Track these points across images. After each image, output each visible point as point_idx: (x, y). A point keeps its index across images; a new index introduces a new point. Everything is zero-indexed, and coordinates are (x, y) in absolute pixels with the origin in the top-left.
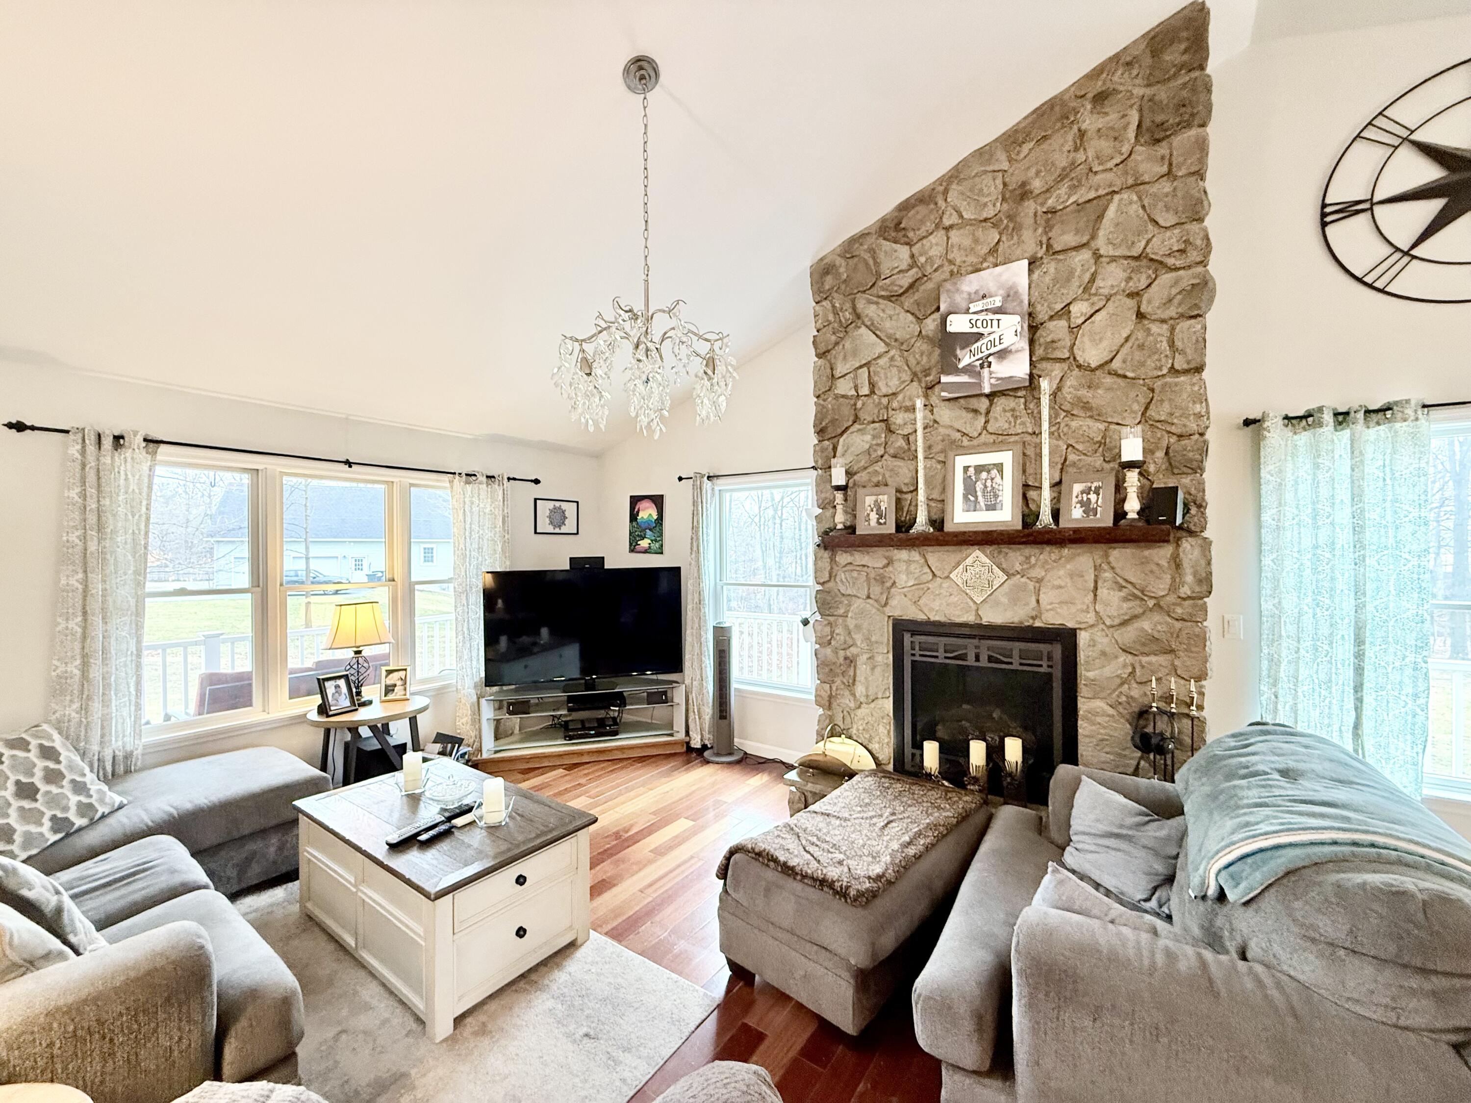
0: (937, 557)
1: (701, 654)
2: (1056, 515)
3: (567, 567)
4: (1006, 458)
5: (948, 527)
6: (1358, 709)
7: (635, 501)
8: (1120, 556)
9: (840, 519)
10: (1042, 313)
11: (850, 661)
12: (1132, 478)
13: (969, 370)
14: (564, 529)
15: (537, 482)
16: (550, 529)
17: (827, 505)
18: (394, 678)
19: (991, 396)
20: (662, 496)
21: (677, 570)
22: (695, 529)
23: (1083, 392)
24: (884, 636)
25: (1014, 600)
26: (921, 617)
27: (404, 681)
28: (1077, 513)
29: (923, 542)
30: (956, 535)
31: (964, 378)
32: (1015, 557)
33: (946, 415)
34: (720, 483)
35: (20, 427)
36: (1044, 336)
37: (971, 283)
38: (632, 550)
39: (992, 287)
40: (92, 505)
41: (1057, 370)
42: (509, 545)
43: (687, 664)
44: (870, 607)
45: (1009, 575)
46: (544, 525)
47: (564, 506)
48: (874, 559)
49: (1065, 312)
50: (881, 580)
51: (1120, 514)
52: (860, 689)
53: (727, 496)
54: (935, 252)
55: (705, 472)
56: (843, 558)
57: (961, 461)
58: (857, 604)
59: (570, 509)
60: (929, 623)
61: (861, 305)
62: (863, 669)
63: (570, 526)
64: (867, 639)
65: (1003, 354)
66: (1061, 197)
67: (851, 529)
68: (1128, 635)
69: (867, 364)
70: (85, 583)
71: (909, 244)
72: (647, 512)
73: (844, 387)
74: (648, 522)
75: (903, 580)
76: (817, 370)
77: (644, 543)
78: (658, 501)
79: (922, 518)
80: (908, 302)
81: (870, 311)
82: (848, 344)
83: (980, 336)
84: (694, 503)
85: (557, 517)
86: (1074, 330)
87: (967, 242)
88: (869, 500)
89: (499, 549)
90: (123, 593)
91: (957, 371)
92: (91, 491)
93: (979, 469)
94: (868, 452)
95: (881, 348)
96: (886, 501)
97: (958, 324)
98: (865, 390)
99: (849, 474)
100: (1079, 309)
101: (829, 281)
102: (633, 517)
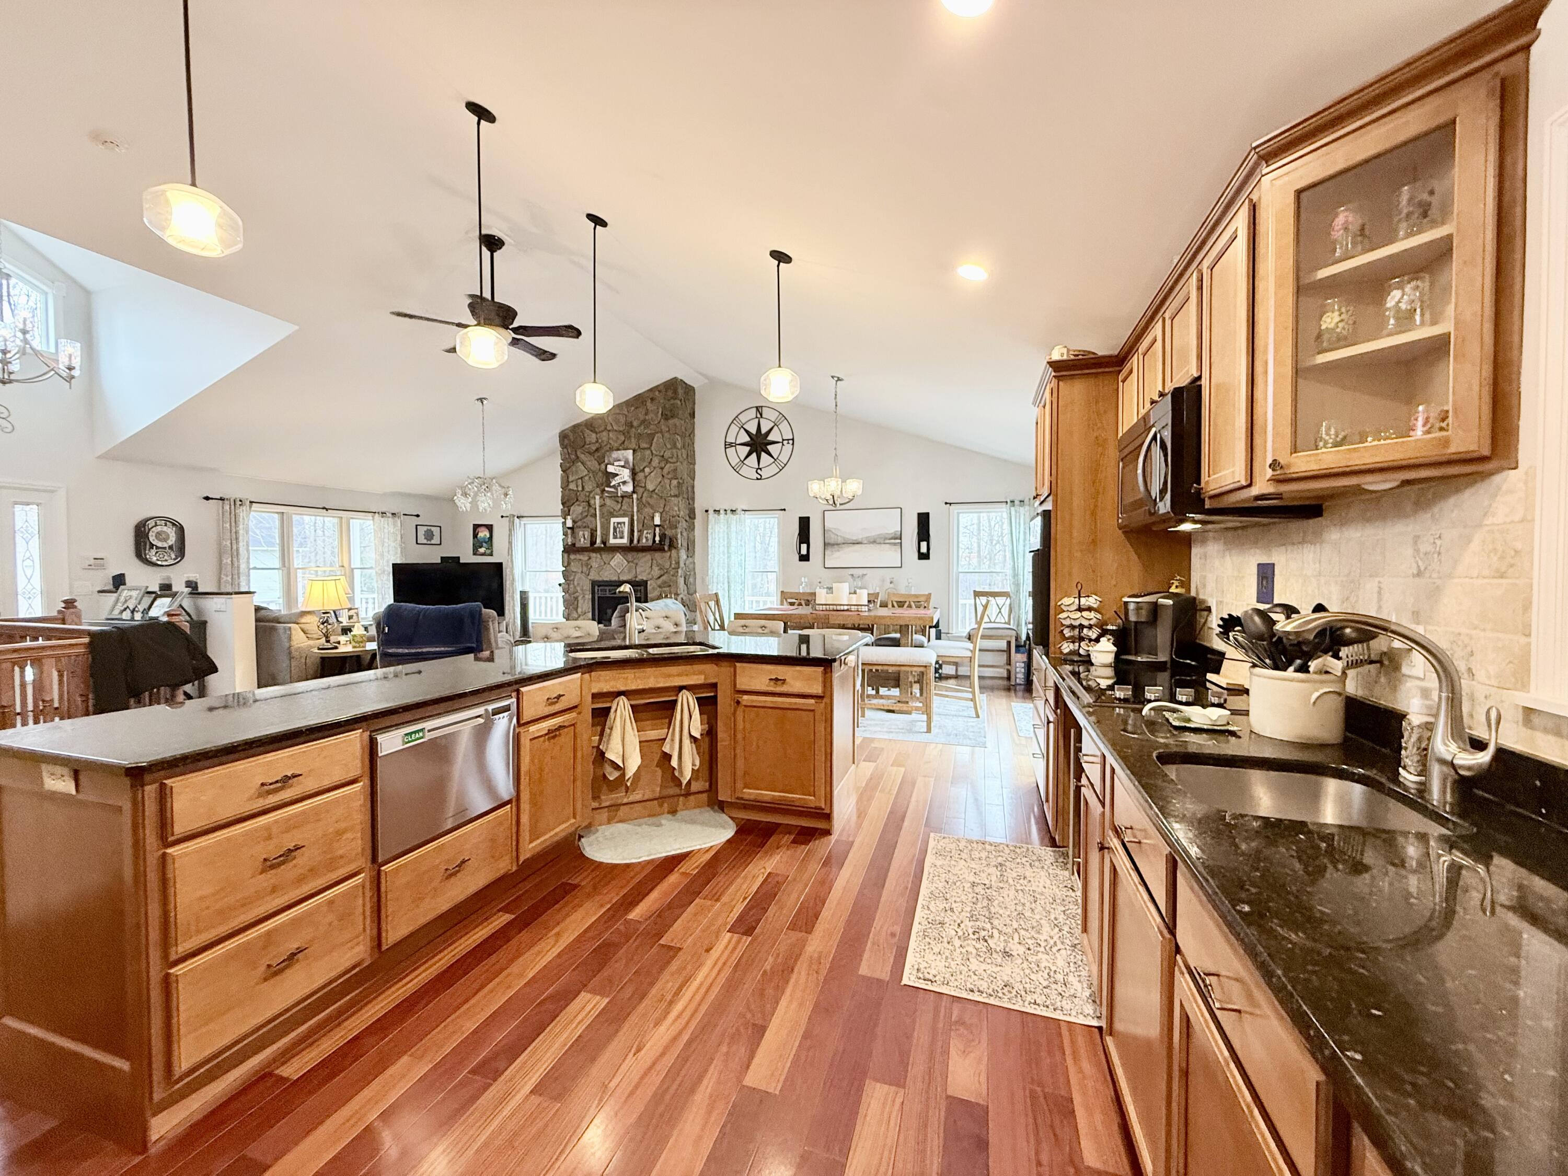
0: (606, 556)
1: (514, 605)
2: (638, 541)
3: (439, 561)
4: (626, 520)
5: (608, 545)
6: (730, 605)
7: (476, 527)
8: (658, 555)
9: (570, 541)
10: (637, 470)
11: (576, 599)
12: (657, 529)
13: (614, 487)
14: (433, 542)
15: (418, 516)
16: (425, 541)
17: (565, 534)
18: (352, 613)
19: (622, 497)
20: (492, 526)
21: (501, 564)
22: (510, 543)
23: (649, 499)
24: (588, 586)
25: (629, 571)
26: (601, 579)
27: (357, 614)
28: (644, 540)
29: (598, 550)
30: (611, 547)
31: (612, 490)
32: (630, 556)
33: (608, 502)
34: (524, 521)
35: (207, 498)
36: (637, 478)
37: (615, 454)
38: (474, 554)
39: (621, 457)
40: (234, 530)
41: (641, 490)
42: (404, 550)
43: (507, 612)
44: (583, 576)
45: (628, 562)
46: (422, 539)
47: (433, 529)
48: (584, 557)
49: (643, 470)
50: (587, 565)
51: (654, 541)
52: (579, 610)
53: (528, 526)
54: (605, 439)
55: (516, 514)
56: (572, 557)
57: (613, 520)
58: (579, 575)
59: (436, 531)
60: (604, 581)
61: (578, 453)
62: (581, 601)
63: (436, 540)
64: (582, 590)
65: (624, 483)
66: (641, 430)
67: (574, 545)
68: (660, 581)
69: (582, 478)
70: (232, 561)
71: (596, 433)
72: (483, 534)
73: (572, 486)
74: (484, 538)
75: (595, 565)
76: (562, 477)
77: (482, 550)
78: (490, 528)
79: (598, 541)
80: (597, 455)
81: (582, 457)
82: (574, 469)
83: (617, 475)
84: (510, 530)
85: (429, 535)
86: (646, 477)
87: (614, 438)
88: (581, 533)
89: (399, 551)
90: (243, 566)
91: (610, 487)
92: (233, 524)
93: (618, 523)
94: (581, 514)
95: (586, 472)
96: (587, 534)
97: (611, 469)
98: (580, 489)
99: (574, 522)
100: (647, 470)
101: (566, 441)
102: (475, 536)
